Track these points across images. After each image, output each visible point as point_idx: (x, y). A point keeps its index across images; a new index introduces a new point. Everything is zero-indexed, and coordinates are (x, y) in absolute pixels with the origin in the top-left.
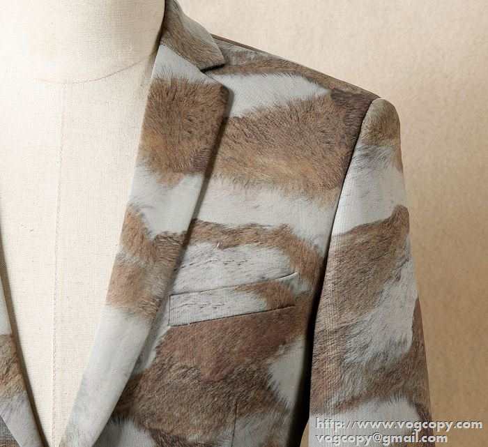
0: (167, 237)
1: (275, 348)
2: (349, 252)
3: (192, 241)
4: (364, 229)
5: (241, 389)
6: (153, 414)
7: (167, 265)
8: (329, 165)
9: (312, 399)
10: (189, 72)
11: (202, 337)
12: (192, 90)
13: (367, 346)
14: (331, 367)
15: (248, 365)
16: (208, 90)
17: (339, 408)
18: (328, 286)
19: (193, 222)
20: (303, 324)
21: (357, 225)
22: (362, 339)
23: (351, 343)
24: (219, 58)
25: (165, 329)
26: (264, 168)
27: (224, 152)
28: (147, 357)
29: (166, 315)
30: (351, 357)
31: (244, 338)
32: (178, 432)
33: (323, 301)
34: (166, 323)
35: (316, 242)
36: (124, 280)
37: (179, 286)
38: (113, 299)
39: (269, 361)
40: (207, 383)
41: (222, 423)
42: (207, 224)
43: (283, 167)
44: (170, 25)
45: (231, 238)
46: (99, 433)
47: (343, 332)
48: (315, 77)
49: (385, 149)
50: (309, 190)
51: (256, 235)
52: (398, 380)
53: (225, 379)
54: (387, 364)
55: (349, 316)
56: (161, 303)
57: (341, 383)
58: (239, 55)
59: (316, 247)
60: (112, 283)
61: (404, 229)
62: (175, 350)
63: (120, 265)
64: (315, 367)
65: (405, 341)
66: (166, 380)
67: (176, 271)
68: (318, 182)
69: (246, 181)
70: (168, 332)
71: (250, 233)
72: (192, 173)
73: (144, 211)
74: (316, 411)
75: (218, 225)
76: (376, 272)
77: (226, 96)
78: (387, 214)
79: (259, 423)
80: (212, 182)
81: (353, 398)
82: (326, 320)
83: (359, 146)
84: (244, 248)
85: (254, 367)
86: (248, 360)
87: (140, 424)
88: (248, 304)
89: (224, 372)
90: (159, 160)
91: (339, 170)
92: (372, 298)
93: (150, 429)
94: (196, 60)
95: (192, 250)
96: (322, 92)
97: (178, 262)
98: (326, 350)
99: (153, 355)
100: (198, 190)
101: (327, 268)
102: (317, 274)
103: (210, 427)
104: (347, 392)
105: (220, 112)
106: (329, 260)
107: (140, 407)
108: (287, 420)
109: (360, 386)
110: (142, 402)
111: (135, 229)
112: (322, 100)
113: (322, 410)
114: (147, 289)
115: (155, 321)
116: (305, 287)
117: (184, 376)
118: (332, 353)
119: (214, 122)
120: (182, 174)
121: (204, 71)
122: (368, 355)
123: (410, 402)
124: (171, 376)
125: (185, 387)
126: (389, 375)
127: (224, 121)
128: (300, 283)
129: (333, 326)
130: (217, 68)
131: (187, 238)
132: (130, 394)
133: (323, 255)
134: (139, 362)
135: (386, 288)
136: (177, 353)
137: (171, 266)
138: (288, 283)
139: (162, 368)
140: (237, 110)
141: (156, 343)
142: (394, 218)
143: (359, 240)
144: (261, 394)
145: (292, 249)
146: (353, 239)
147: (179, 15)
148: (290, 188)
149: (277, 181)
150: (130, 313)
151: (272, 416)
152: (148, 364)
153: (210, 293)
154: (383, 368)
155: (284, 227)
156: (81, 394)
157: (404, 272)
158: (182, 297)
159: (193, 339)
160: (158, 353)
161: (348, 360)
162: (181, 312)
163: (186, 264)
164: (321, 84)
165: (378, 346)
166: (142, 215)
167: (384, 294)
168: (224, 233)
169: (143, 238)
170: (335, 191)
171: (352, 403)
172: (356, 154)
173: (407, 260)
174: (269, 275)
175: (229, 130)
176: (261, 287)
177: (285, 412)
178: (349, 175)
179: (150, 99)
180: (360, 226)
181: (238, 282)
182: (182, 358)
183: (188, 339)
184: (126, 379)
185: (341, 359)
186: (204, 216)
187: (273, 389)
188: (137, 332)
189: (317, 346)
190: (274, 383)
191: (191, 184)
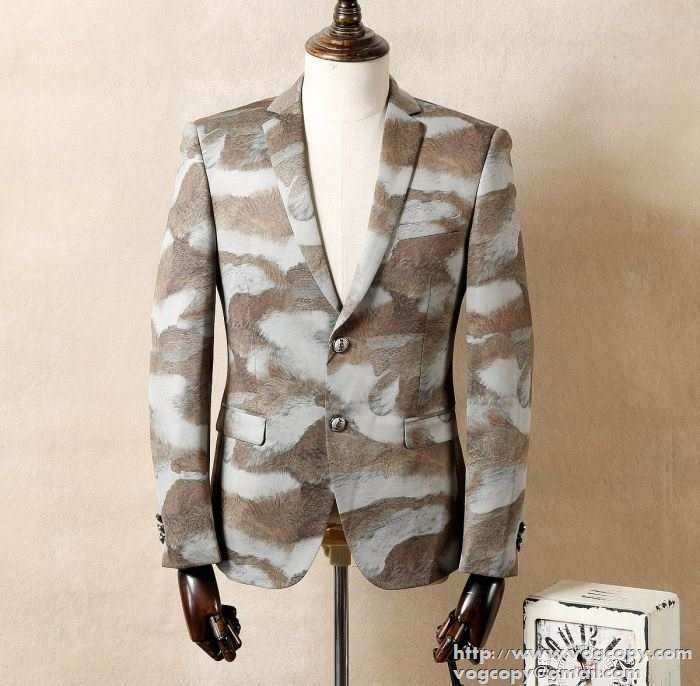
0: (396, 197)
1: (450, 253)
2: (485, 205)
3: (408, 199)
4: (493, 193)
5: (433, 273)
6: (391, 284)
7: (396, 210)
8: (475, 161)
9: (468, 279)
10: (404, 116)
11: (414, 246)
12: (406, 125)
13: (495, 253)
14: (477, 262)
15: (437, 261)
16: (414, 124)
17: (481, 283)
18: (475, 222)
19: (409, 190)
20: (463, 242)
21: (489, 191)
22: (493, 249)
23: (487, 251)
24: (418, 109)
25: (396, 241)
26: (443, 163)
27: (423, 155)
28: (388, 256)
29: (397, 236)
30: (487, 258)
31: (434, 247)
32: (403, 292)
33: (473, 230)
34: (397, 239)
35: (469, 200)
36: (376, 217)
37: (403, 221)
38: (371, 227)
39: (447, 259)
40: (417, 268)
41: (424, 289)
42: (415, 191)
43: (451, 162)
44: (394, 92)
45: (427, 197)
46: (366, 293)
47: (483, 245)
48: (466, 118)
49: (502, 154)
50: (465, 174)
51: (440, 196)
52: (511, 271)
53: (425, 266)
54: (506, 262)
55: (486, 237)
56: (394, 228)
57: (482, 271)
58: (428, 107)
59: (469, 202)
60: (371, 219)
61: (513, 195)
62: (401, 252)
63: (374, 210)
64: (469, 262)
65: (514, 252)
66: (397, 266)
67: (401, 213)
68: (469, 170)
69: (433, 169)
70: (398, 243)
71: (436, 195)
72: (407, 165)
73: (385, 184)
74: (471, 285)
75: (421, 191)
76: (499, 215)
77: (422, 127)
78: (504, 186)
79: (442, 290)
80: (417, 170)
81: (488, 279)
82: (474, 239)
83: (490, 151)
84: (433, 203)
85: (440, 262)
86: (437, 258)
87: (385, 289)
88: (436, 230)
89: (425, 264)
90: (391, 159)
91: (480, 164)
92: (498, 229)
93: (390, 292)
94: (407, 110)
95: (408, 204)
96: (470, 125)
97: (402, 209)
98: (475, 255)
99: (391, 254)
100: (410, 174)
101: (475, 213)
102: (470, 217)
103: (419, 291)
104: (486, 275)
105: (420, 136)
106: (476, 209)
107: (385, 280)
108: (456, 289)
109: (491, 272)
110: (386, 277)
111: (381, 192)
112: (470, 129)
113: (473, 284)
114: (388, 222)
115: (392, 237)
116: (464, 222)
117: (406, 265)
118: (478, 256)
119: (417, 141)
120: (402, 166)
121: (411, 115)
122: (496, 257)
123: (518, 282)
124: (400, 265)
125: (406, 271)
126: (507, 267)
127: (422, 140)
128: (461, 220)
129: (478, 243)
130: (417, 114)
131: (406, 197)
132: (380, 273)
133: (472, 206)
134: (384, 257)
135: (504, 224)
136: (402, 254)
137: (398, 212)
138: (455, 220)
139: (395, 261)
140: (429, 134)
141: (392, 249)
142: (507, 189)
143: (492, 199)
144: (442, 275)
145: (457, 203)
146: (488, 199)
147: (397, 88)
148: (455, 173)
149: (449, 169)
150: (379, 234)
151: (449, 287)
152: (389, 258)
153: (418, 224)
154: (503, 264)
155: (453, 192)
156: (357, 273)
157: (513, 216)
158: (404, 226)
159: (410, 247)
160: (393, 253)
161: (485, 259)
162: (404, 233)
163: (406, 210)
164: (469, 122)
165: (500, 253)
166: (384, 186)
167: (504, 227)
168: (424, 194)
169: (385, 197)
170: (478, 175)
171: (488, 281)
172: (489, 155)
173: (513, 211)
174: (446, 216)
175: (424, 145)
176: (443, 222)
177: (454, 286)
178: (485, 166)
179: (385, 129)
181: (432, 219)
182: (405, 256)
183: (407, 247)
184: (378, 266)
185: (482, 258)
186: (413, 187)
187: (449, 273)
188: (383, 243)
189: (470, 253)
190: (449, 270)
191: (407, 171)
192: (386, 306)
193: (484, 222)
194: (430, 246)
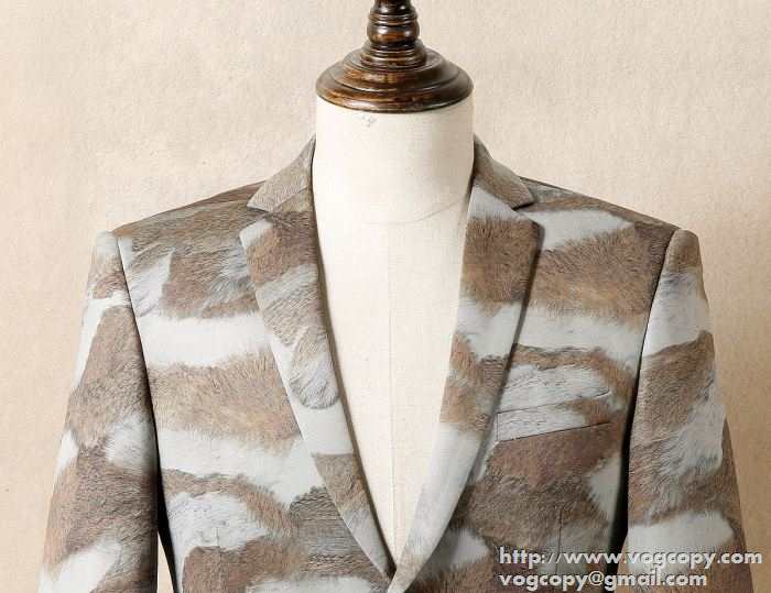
0: (491, 361)
1: (595, 462)
2: (659, 372)
3: (514, 364)
4: (672, 350)
5: (564, 500)
6: (486, 523)
7: (493, 385)
8: (638, 292)
9: (629, 512)
10: (503, 211)
11: (527, 452)
12: (506, 226)
13: (680, 460)
14: (646, 480)
15: (570, 478)
16: (521, 226)
17: (656, 518)
18: (641, 404)
19: (514, 346)
20: (620, 441)
21: (666, 346)
22: (675, 454)
23: (664, 457)
24: (528, 197)
25: (493, 444)
26: (576, 296)
27: (539, 282)
28: (479, 469)
29: (495, 431)
30: (666, 470)
31: (565, 452)
33: (637, 418)
34: (494, 438)
35: (628, 363)
36: (455, 399)
37: (504, 405)
38: (446, 417)
39: (589, 475)
40: (534, 493)
41: (549, 532)
42: (527, 348)
43: (594, 295)
44: (482, 169)
45: (550, 360)
46: (438, 541)
47: (657, 447)
48: (617, 212)
49: (688, 276)
50: (618, 315)
51: (573, 357)
52: (711, 494)
53: (550, 490)
54: (700, 478)
55: (661, 432)
56: (490, 419)
57: (657, 495)
58: (546, 193)
59: (628, 368)
60: (445, 402)
61: (709, 353)
62: (504, 463)
63: (451, 386)
64: (631, 480)
65: (716, 458)
66: (497, 491)
67: (501, 391)
68: (627, 307)
69: (561, 307)
70: (497, 447)
71: (566, 356)
72: (511, 301)
73: (470, 337)
74: (635, 522)
75: (537, 349)
76: (685, 391)
77: (537, 231)
78: (694, 337)
79: (583, 531)
80: (529, 310)
81: (669, 510)
82: (640, 436)
83: (663, 273)
84: (562, 370)
85: (576, 480)
86: (570, 473)
87: (475, 533)
88: (568, 420)
89: (549, 484)
90: (480, 291)
91: (646, 296)
92: (684, 415)
93: (484, 537)
94: (507, 199)
95: (515, 372)
96: (626, 224)
97: (503, 383)
98: (641, 465)
99: (484, 468)
100: (518, 316)
101: (640, 388)
102: (629, 394)
103: (538, 535)
104: (664, 502)
105: (533, 245)
106: (641, 380)
107: (475, 516)
108: (607, 532)
109: (675, 498)
110: (476, 511)
111: (462, 353)
112: (626, 232)
113: (640, 521)
114: (477, 408)
115: (485, 436)
116: (619, 405)
117: (513, 487)
118: (648, 467)
119: (527, 256)
120: (501, 304)
121: (515, 209)
122: (681, 470)
123: (723, 515)
124: (501, 487)
125: (514, 497)
126: (702, 488)
127: (537, 254)
128: (614, 402)
129: (647, 442)
130: (526, 206)
131: (510, 361)
132: (466, 504)
133: (634, 376)
134: (472, 474)
135: (695, 406)
136: (505, 466)
137: (495, 389)
138: (603, 402)
139: (492, 480)
140: (549, 243)
141: (487, 457)
142: (698, 342)
143: (669, 360)
144: (584, 506)
145: (607, 370)
146: (663, 360)
147: (488, 160)
148: (601, 313)
149: (590, 307)
150: (462, 430)
151: (594, 527)
152: (480, 475)
153: (534, 410)
154: (696, 482)
155: (597, 349)
156: (421, 504)
157: (712, 391)
158: (509, 414)
159: (519, 454)
160: (489, 466)
161: (662, 474)
162: (508, 429)
163: (509, 385)
164: (624, 218)
165: (689, 461)
166: (468, 341)
167: (695, 411)
168: (543, 356)
169: (470, 361)
170: (642, 316)
171: (668, 513)
172: (662, 280)
173: (712, 381)
174: (586, 394)
175: (542, 262)
176: (580, 405)
177: (605, 525)
178: (656, 301)
179: (468, 236)
180: (668, 348)
181: (558, 400)
182: (511, 470)
183: (514, 453)
184: (461, 490)
185: (656, 473)
186: (523, 341)
187: (594, 500)
188: (469, 445)
189: (632, 462)
190: (594, 496)
191: (511, 312)
192: (477, 565)
193: (658, 404)
194: (557, 450)
